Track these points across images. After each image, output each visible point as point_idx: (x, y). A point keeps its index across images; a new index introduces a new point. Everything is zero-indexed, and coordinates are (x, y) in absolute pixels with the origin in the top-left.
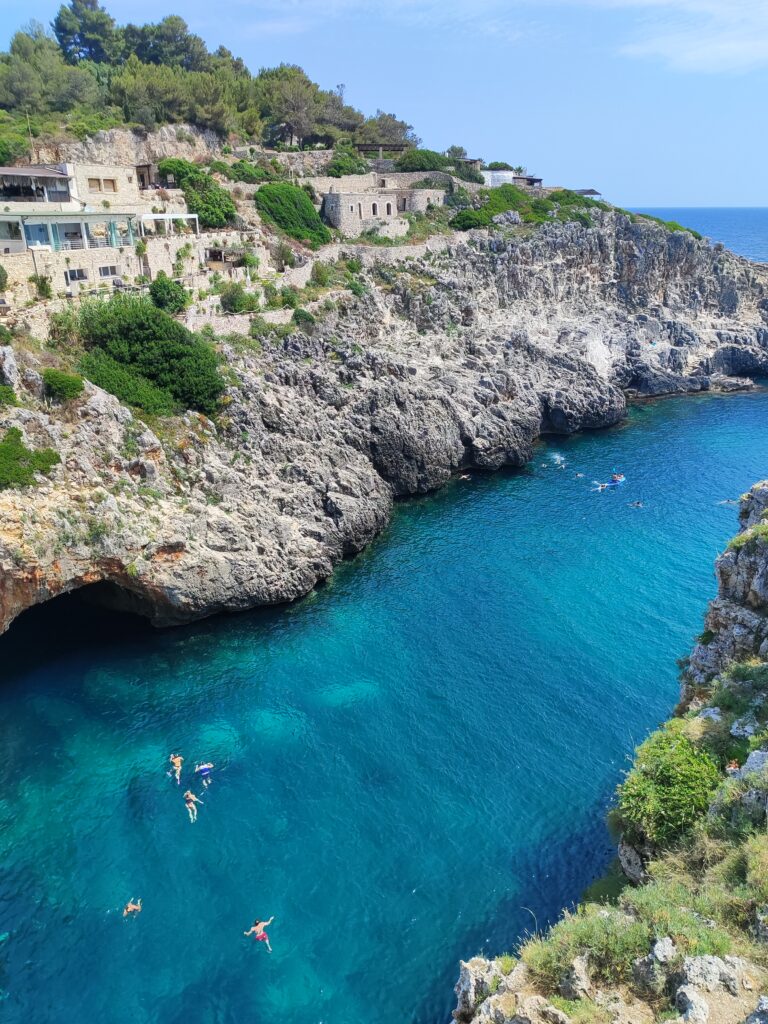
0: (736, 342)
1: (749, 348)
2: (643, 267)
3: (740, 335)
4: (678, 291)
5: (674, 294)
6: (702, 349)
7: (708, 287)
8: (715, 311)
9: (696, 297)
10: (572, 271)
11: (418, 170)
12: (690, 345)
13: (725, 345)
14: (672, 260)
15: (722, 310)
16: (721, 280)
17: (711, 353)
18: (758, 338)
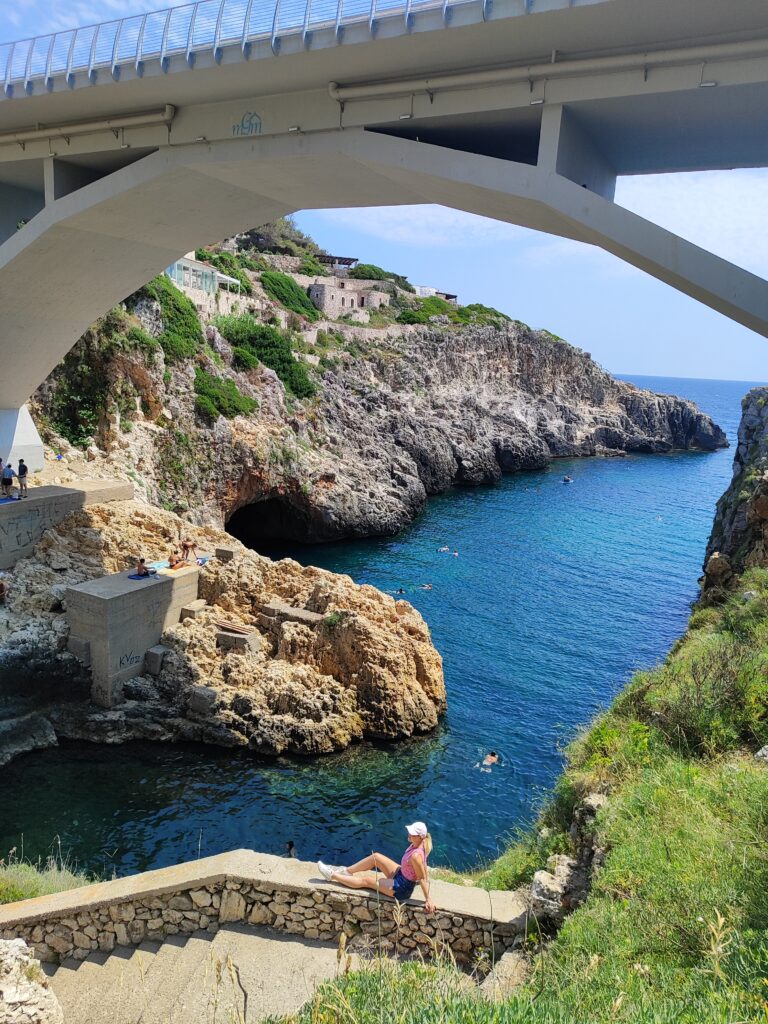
0: (607, 424)
1: (616, 429)
2: (537, 365)
3: (609, 419)
4: (562, 385)
5: (560, 387)
6: (586, 427)
7: (584, 384)
8: (589, 403)
9: (576, 390)
10: (491, 361)
11: (367, 278)
12: (577, 424)
13: (600, 426)
14: (558, 361)
15: (594, 402)
16: (591, 380)
17: (593, 430)
18: (622, 423)
